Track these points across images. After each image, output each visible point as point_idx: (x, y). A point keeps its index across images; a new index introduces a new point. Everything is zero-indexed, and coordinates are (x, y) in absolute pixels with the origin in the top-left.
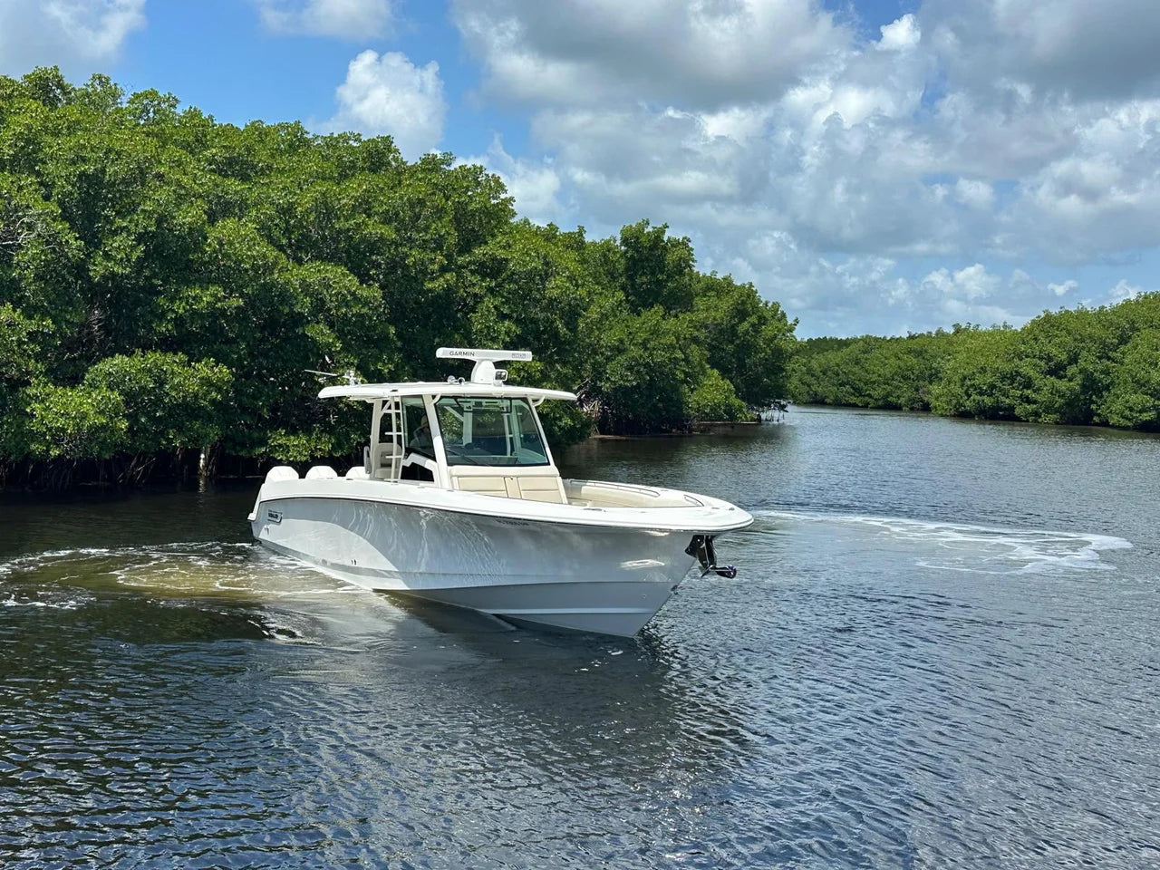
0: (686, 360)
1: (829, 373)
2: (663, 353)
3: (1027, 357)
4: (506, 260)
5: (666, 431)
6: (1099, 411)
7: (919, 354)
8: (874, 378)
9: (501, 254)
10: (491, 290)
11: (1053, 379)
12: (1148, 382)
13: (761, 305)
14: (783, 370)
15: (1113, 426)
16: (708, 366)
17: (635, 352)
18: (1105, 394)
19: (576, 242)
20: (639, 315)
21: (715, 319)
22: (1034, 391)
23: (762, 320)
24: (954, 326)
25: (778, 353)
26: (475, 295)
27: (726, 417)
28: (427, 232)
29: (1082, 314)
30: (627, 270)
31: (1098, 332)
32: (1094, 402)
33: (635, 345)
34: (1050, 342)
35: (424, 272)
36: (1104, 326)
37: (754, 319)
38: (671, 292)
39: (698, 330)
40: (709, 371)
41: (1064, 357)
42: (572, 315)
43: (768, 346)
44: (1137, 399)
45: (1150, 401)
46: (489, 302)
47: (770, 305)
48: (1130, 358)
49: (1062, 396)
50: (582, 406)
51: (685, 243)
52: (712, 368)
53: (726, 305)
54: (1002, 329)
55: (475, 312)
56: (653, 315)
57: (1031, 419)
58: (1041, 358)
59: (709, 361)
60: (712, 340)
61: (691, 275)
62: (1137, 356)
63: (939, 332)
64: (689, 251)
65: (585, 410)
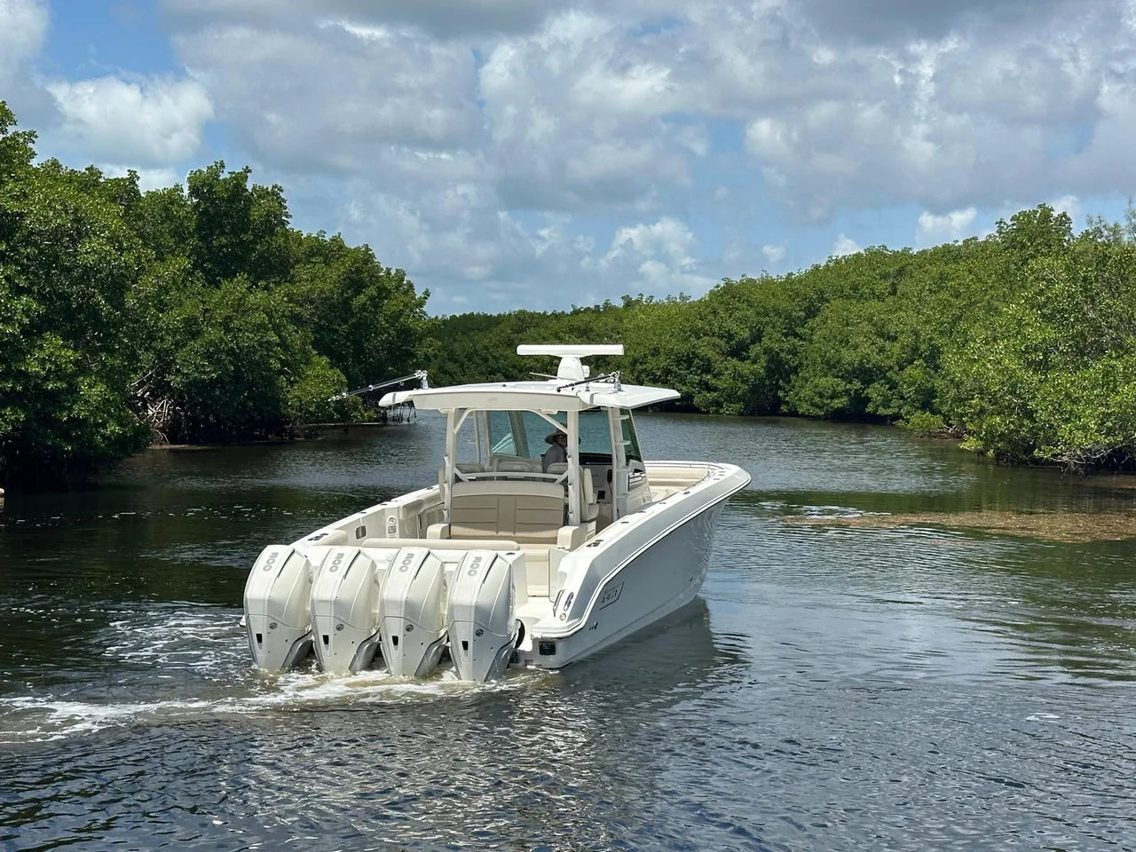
0: (283, 344)
1: (476, 359)
2: (251, 336)
3: (705, 335)
4: (21, 215)
5: (258, 437)
6: (787, 399)
9: (13, 207)
11: (734, 361)
12: (838, 362)
13: (381, 274)
14: (413, 356)
15: (803, 416)
16: (315, 352)
17: (214, 334)
18: (793, 377)
19: (124, 191)
20: (218, 288)
21: (322, 291)
22: (715, 376)
23: (383, 293)
24: (623, 298)
25: (406, 334)
27: (336, 416)
29: (767, 284)
30: (200, 228)
31: (783, 304)
32: (781, 388)
33: (213, 326)
34: (730, 317)
36: (789, 296)
37: (372, 291)
38: (261, 258)
39: (301, 306)
40: (316, 359)
41: (746, 334)
42: (116, 288)
43: (392, 324)
44: (827, 382)
45: (842, 386)
47: (393, 272)
48: (821, 329)
49: (745, 382)
50: (146, 408)
51: (275, 193)
52: (320, 355)
53: (335, 273)
54: (678, 300)
56: (236, 286)
57: (711, 409)
58: (721, 337)
59: (315, 344)
60: (320, 318)
61: (286, 234)
62: (826, 332)
63: (607, 305)
64: (281, 202)
65: (150, 413)
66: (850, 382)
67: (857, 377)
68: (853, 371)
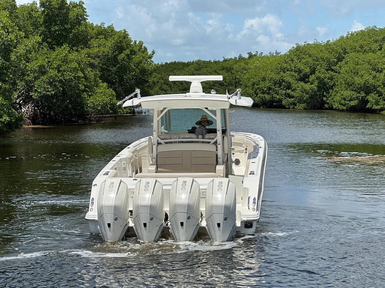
0: (86, 78)
2: (70, 74)
3: (288, 71)
5: (74, 122)
6: (328, 101)
11: (302, 83)
12: (353, 83)
13: (132, 43)
14: (147, 82)
15: (335, 110)
16: (101, 81)
17: (53, 73)
18: (331, 91)
21: (104, 52)
22: (293, 91)
23: (133, 52)
24: (248, 53)
25: (144, 71)
27: (111, 111)
29: (317, 46)
30: (45, 22)
31: (326, 55)
32: (324, 96)
33: (52, 69)
34: (300, 62)
36: (329, 52)
37: (128, 52)
38: (76, 36)
39: (94, 59)
40: (101, 84)
41: (308, 70)
43: (137, 67)
44: (348, 93)
45: (355, 95)
47: (137, 43)
48: (344, 68)
49: (307, 93)
50: (21, 108)
51: (80, 5)
52: (103, 82)
53: (110, 43)
54: (275, 54)
56: (63, 50)
57: (291, 107)
58: (296, 72)
59: (101, 78)
60: (103, 65)
61: (86, 25)
62: (347, 69)
63: (240, 57)
64: (83, 9)
65: (23, 111)
66: (359, 93)
67: (363, 90)
68: (361, 88)
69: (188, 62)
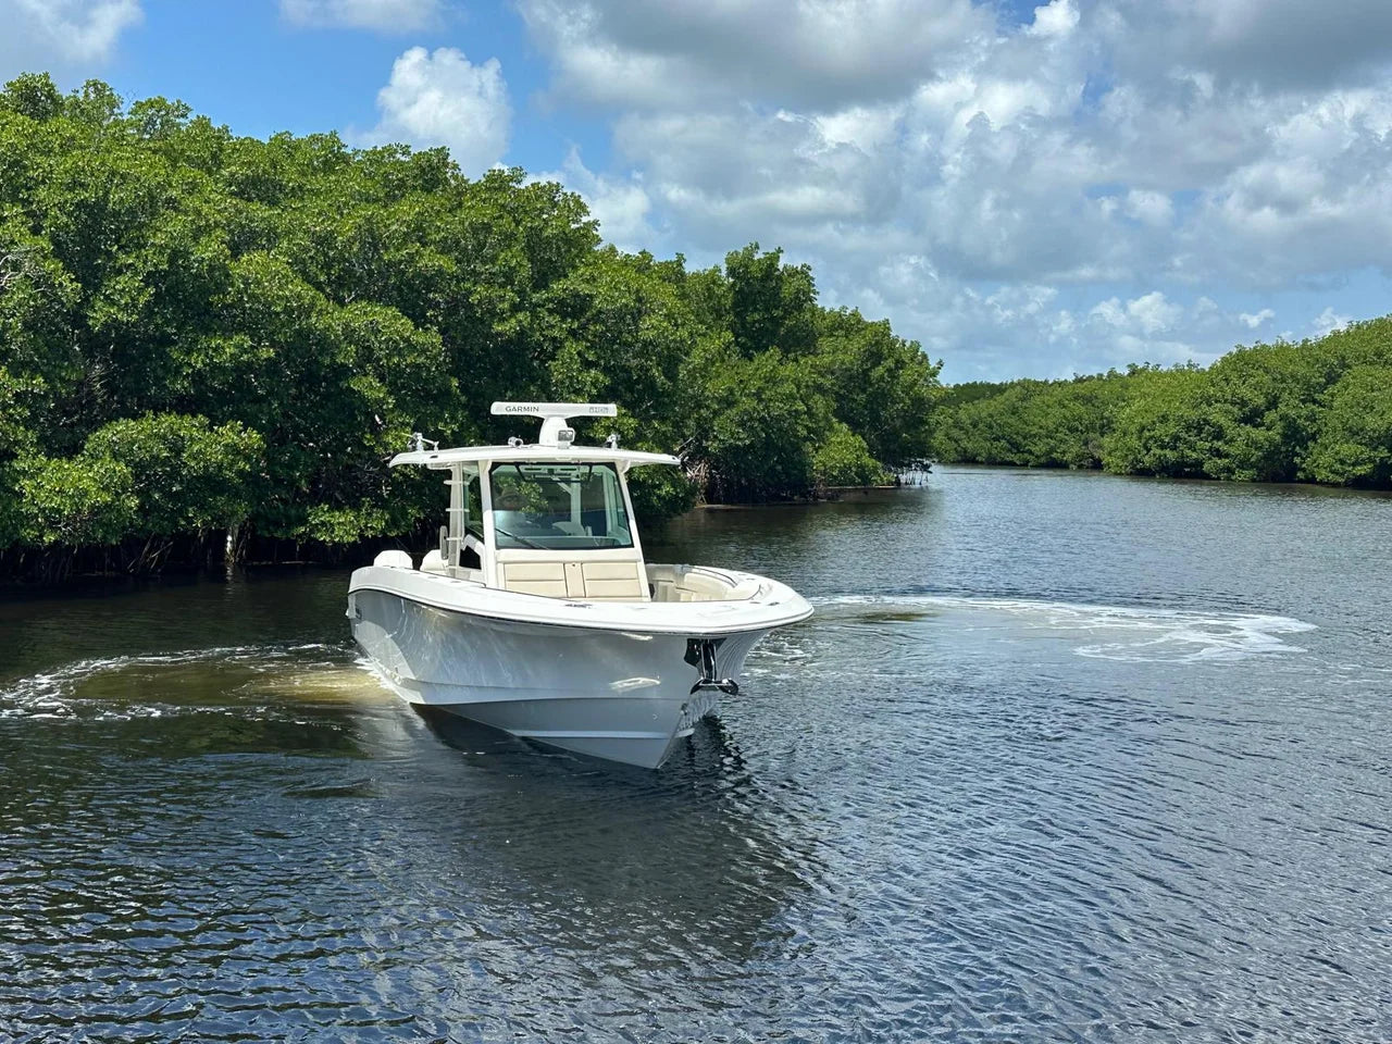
0: (809, 412)
1: (981, 425)
2: (781, 405)
3: (1216, 402)
4: (591, 296)
5: (785, 498)
6: (1304, 466)
7: (1088, 400)
8: (1035, 430)
9: (584, 289)
10: (572, 333)
11: (1248, 427)
12: (1362, 430)
13: (897, 346)
14: (927, 423)
15: (1321, 483)
16: (834, 420)
17: (747, 404)
18: (1311, 444)
19: (674, 273)
20: (751, 360)
21: (843, 363)
22: (1226, 443)
23: (900, 364)
24: (1129, 366)
25: (920, 403)
26: (554, 339)
27: (858, 480)
28: (493, 263)
29: (1282, 350)
30: (735, 305)
31: (1302, 370)
32: (1297, 455)
33: (747, 396)
34: (1244, 383)
35: (492, 313)
36: (1308, 362)
37: (890, 363)
38: (790, 330)
39: (822, 376)
40: (836, 426)
41: (1261, 401)
42: (671, 362)
43: (907, 394)
44: (1348, 449)
45: (1367, 453)
46: (572, 348)
47: (908, 344)
48: (1341, 398)
49: (1259, 448)
50: (685, 471)
51: (803, 273)
52: (840, 422)
53: (857, 344)
54: (1186, 368)
55: (554, 360)
56: (768, 360)
57: (1223, 475)
58: (1233, 403)
59: (836, 413)
60: (840, 388)
61: (813, 310)
62: (1348, 398)
63: (1112, 374)
64: (809, 281)
65: (689, 475)
66: (1375, 449)
67: (1382, 444)
68: (1378, 438)
69: (1002, 384)
